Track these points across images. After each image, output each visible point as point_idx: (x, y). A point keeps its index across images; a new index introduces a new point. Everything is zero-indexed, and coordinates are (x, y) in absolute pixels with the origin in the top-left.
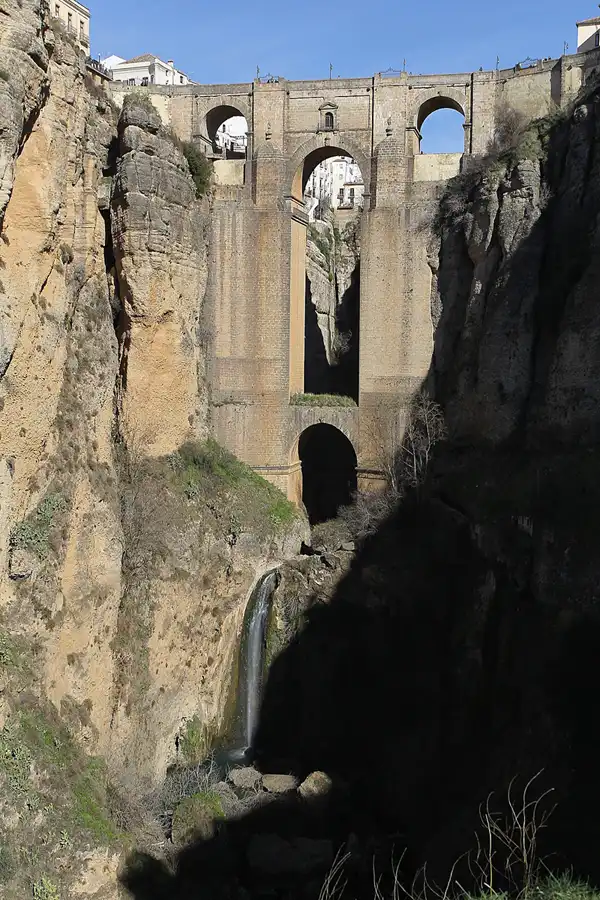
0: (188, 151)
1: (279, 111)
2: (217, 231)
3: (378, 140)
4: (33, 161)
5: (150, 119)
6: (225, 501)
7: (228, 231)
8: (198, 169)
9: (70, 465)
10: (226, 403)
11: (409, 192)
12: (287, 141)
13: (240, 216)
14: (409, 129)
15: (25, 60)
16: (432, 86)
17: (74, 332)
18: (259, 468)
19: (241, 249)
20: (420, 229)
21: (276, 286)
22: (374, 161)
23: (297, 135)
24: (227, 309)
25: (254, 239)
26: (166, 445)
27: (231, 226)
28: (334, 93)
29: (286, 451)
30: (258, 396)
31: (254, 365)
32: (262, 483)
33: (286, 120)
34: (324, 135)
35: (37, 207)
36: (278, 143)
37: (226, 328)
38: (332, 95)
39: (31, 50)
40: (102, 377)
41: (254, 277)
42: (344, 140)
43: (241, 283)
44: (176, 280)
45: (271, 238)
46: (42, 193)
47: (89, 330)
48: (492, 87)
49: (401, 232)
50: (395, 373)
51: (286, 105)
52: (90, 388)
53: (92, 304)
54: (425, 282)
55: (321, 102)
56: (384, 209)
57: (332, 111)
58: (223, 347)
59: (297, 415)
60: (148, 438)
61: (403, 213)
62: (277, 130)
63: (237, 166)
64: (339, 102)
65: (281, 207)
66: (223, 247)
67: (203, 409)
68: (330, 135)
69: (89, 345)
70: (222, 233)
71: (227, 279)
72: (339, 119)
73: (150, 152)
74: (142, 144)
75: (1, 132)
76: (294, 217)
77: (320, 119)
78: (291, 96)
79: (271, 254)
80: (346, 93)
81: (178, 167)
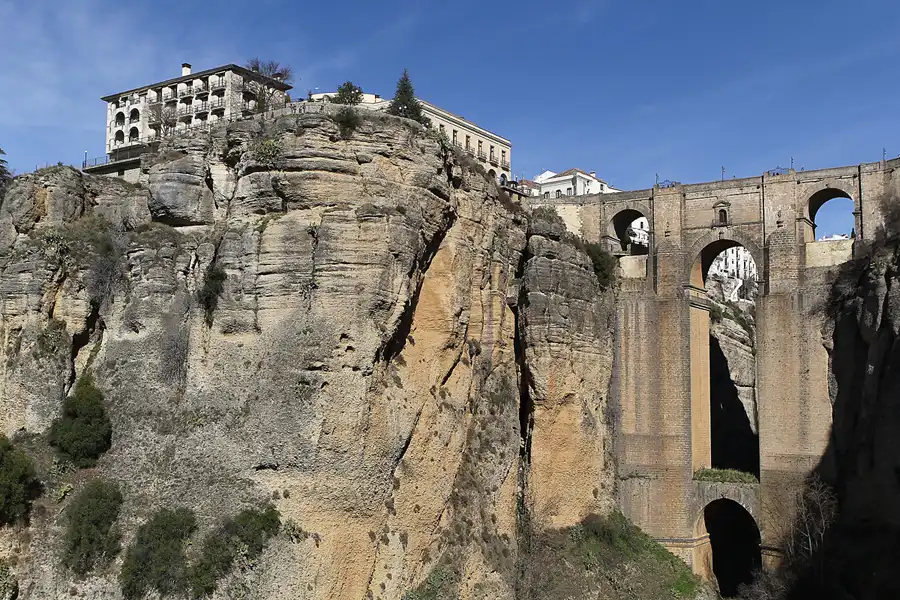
0: (593, 251)
1: (676, 212)
2: (622, 319)
3: (769, 232)
4: (440, 274)
5: (552, 228)
6: (625, 573)
7: (631, 318)
8: (603, 266)
9: (461, 539)
10: (631, 477)
11: (802, 277)
12: (684, 237)
13: (642, 306)
14: (799, 220)
15: (426, 195)
16: (820, 179)
17: (479, 416)
18: (663, 540)
19: (643, 335)
20: (813, 313)
21: (677, 368)
22: (767, 251)
23: (695, 231)
24: (631, 389)
25: (655, 323)
26: (568, 517)
27: (633, 314)
28: (726, 192)
29: (690, 525)
30: (661, 471)
31: (658, 441)
32: (665, 555)
33: (683, 219)
34: (718, 230)
35: (441, 312)
36: (676, 239)
37: (631, 407)
38: (724, 194)
39: (431, 186)
40: (502, 455)
41: (656, 360)
42: (738, 233)
43: (643, 365)
44: (578, 366)
45: (672, 325)
46: (445, 299)
47: (492, 413)
48: (880, 175)
49: (795, 321)
50: (796, 451)
51: (683, 205)
52: (490, 466)
53: (496, 390)
54: (821, 362)
55: (715, 201)
56: (777, 295)
57: (725, 208)
58: (628, 425)
59: (701, 494)
60: (551, 508)
61: (796, 297)
62: (675, 227)
63: (640, 261)
64: (731, 200)
65: (680, 295)
66: (627, 334)
67: (609, 482)
68: (724, 229)
69: (492, 427)
70: (626, 324)
71: (631, 363)
72: (733, 214)
73: (550, 256)
74: (542, 252)
75: (396, 256)
76: (693, 304)
77: (714, 216)
78: (687, 197)
79: (671, 339)
80: (737, 191)
81: (581, 266)
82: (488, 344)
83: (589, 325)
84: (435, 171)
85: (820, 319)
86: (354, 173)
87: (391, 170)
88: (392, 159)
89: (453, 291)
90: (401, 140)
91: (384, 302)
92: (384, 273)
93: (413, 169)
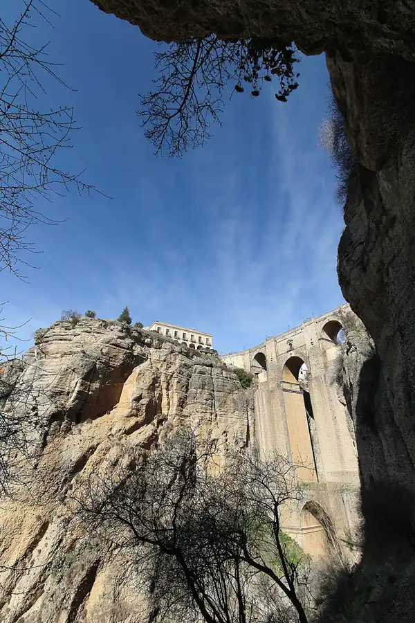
0: (240, 373)
1: (274, 349)
2: (256, 402)
3: (309, 348)
4: (130, 382)
7: (260, 400)
11: (326, 367)
12: (278, 360)
13: (264, 394)
14: (320, 339)
15: (107, 347)
16: (325, 318)
18: (284, 528)
19: (265, 408)
20: (332, 384)
21: (281, 424)
23: (282, 356)
24: (263, 436)
25: (269, 401)
28: (290, 335)
33: (277, 351)
34: (290, 353)
36: (275, 360)
38: (290, 337)
39: (111, 343)
41: (272, 421)
42: (297, 352)
43: (267, 424)
45: (276, 401)
49: (325, 389)
50: (339, 469)
51: (276, 346)
53: (173, 438)
54: (342, 411)
55: (287, 340)
57: (291, 343)
61: (323, 378)
62: (274, 356)
63: (264, 374)
64: (293, 338)
65: (279, 386)
66: (259, 409)
68: (292, 352)
70: (258, 403)
71: (262, 423)
72: (295, 344)
73: (203, 373)
74: (197, 371)
75: (73, 370)
76: (285, 390)
77: (288, 347)
78: (277, 342)
79: (278, 408)
80: (294, 334)
81: (227, 378)
82: (172, 415)
83: (230, 404)
84: (116, 337)
85: (336, 385)
86: (70, 340)
87: (88, 337)
88: (92, 334)
90: (97, 325)
91: (63, 392)
92: (61, 378)
93: (103, 337)
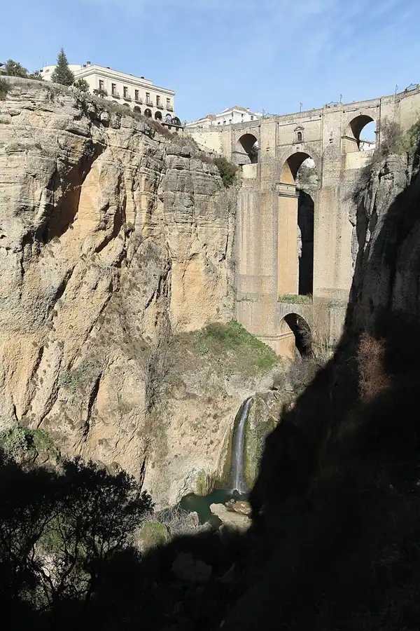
0: (221, 163)
1: (273, 134)
2: (240, 205)
3: (325, 146)
4: (91, 184)
5: (186, 149)
6: (226, 356)
7: (245, 204)
8: (227, 174)
9: (103, 343)
10: (243, 300)
11: (342, 177)
12: (277, 151)
13: (251, 196)
14: (343, 137)
15: (63, 135)
16: (357, 109)
17: (131, 269)
18: (260, 336)
19: (252, 214)
20: (345, 200)
21: (269, 236)
22: (322, 159)
23: (284, 147)
24: (245, 248)
25: (258, 207)
26: (196, 325)
27: (245, 200)
28: (302, 120)
29: (275, 328)
30: (260, 296)
31: (259, 279)
32: (260, 345)
33: (277, 139)
34: (296, 146)
35: (92, 208)
36: (272, 152)
37: (245, 259)
38: (301, 122)
39: (67, 128)
40: (145, 292)
41: (258, 228)
42: (307, 148)
43: (252, 233)
45: (268, 206)
46: (95, 200)
47: (140, 267)
48: (393, 104)
49: (336, 203)
50: (331, 286)
51: (277, 130)
52: (136, 298)
53: (144, 253)
54: (349, 231)
55: (295, 126)
56: (326, 188)
57: (301, 131)
58: (243, 269)
59: (281, 310)
60: (184, 320)
61: (336, 191)
62: (272, 145)
64: (304, 125)
65: (274, 189)
66: (243, 214)
67: (231, 303)
68: (300, 145)
69: (139, 275)
70: (242, 207)
71: (245, 232)
72: (305, 135)
73: (180, 168)
74: (174, 165)
75: (34, 176)
76: (281, 195)
77: (295, 136)
78: (280, 124)
79: (268, 216)
80: (308, 119)
81: (207, 173)
82: (140, 225)
83: (211, 210)
84: (72, 117)
85: (351, 201)
86: (7, 123)
87: (35, 119)
88: (36, 112)
89: (100, 194)
90: (42, 98)
91: (27, 207)
92: (22, 188)
93: (54, 118)
